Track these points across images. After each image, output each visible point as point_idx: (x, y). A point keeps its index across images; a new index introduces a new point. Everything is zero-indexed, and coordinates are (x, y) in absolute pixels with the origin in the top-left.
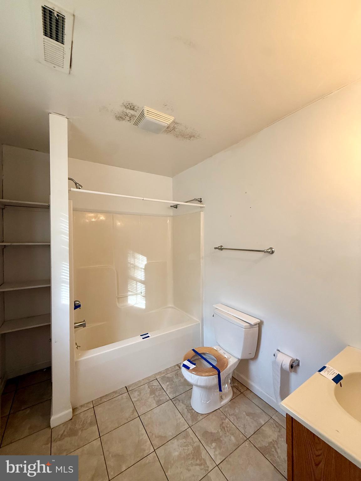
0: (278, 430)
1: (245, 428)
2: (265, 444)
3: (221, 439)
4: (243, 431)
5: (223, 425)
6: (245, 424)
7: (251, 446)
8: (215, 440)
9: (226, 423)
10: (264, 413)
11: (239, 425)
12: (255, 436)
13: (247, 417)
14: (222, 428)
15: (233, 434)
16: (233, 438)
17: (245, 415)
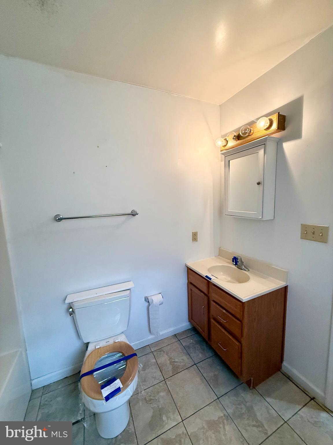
0: (162, 352)
1: (155, 378)
2: (170, 368)
3: (160, 407)
4: (157, 381)
5: (148, 400)
6: (152, 376)
7: (171, 379)
8: (160, 415)
9: (146, 396)
10: (147, 355)
11: (152, 382)
12: (163, 372)
13: (146, 371)
14: (150, 402)
15: (158, 392)
16: (162, 394)
17: (144, 372)
